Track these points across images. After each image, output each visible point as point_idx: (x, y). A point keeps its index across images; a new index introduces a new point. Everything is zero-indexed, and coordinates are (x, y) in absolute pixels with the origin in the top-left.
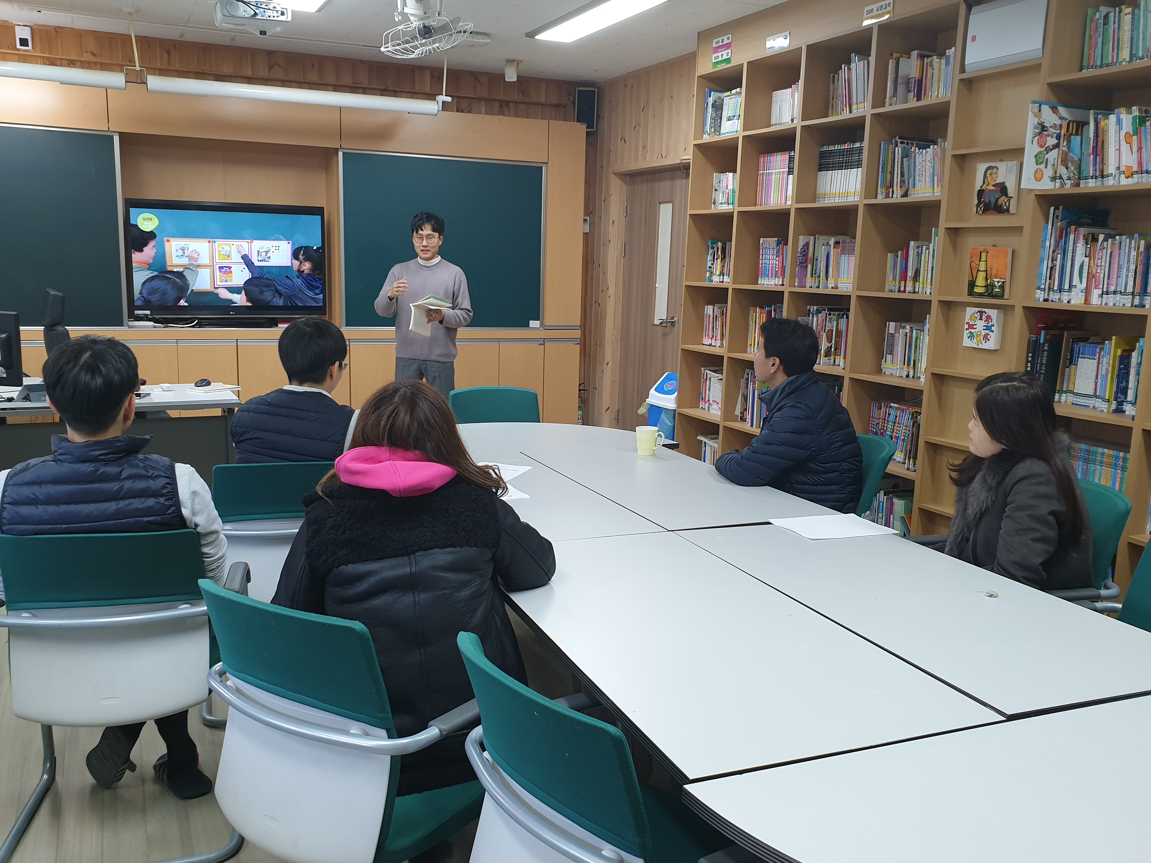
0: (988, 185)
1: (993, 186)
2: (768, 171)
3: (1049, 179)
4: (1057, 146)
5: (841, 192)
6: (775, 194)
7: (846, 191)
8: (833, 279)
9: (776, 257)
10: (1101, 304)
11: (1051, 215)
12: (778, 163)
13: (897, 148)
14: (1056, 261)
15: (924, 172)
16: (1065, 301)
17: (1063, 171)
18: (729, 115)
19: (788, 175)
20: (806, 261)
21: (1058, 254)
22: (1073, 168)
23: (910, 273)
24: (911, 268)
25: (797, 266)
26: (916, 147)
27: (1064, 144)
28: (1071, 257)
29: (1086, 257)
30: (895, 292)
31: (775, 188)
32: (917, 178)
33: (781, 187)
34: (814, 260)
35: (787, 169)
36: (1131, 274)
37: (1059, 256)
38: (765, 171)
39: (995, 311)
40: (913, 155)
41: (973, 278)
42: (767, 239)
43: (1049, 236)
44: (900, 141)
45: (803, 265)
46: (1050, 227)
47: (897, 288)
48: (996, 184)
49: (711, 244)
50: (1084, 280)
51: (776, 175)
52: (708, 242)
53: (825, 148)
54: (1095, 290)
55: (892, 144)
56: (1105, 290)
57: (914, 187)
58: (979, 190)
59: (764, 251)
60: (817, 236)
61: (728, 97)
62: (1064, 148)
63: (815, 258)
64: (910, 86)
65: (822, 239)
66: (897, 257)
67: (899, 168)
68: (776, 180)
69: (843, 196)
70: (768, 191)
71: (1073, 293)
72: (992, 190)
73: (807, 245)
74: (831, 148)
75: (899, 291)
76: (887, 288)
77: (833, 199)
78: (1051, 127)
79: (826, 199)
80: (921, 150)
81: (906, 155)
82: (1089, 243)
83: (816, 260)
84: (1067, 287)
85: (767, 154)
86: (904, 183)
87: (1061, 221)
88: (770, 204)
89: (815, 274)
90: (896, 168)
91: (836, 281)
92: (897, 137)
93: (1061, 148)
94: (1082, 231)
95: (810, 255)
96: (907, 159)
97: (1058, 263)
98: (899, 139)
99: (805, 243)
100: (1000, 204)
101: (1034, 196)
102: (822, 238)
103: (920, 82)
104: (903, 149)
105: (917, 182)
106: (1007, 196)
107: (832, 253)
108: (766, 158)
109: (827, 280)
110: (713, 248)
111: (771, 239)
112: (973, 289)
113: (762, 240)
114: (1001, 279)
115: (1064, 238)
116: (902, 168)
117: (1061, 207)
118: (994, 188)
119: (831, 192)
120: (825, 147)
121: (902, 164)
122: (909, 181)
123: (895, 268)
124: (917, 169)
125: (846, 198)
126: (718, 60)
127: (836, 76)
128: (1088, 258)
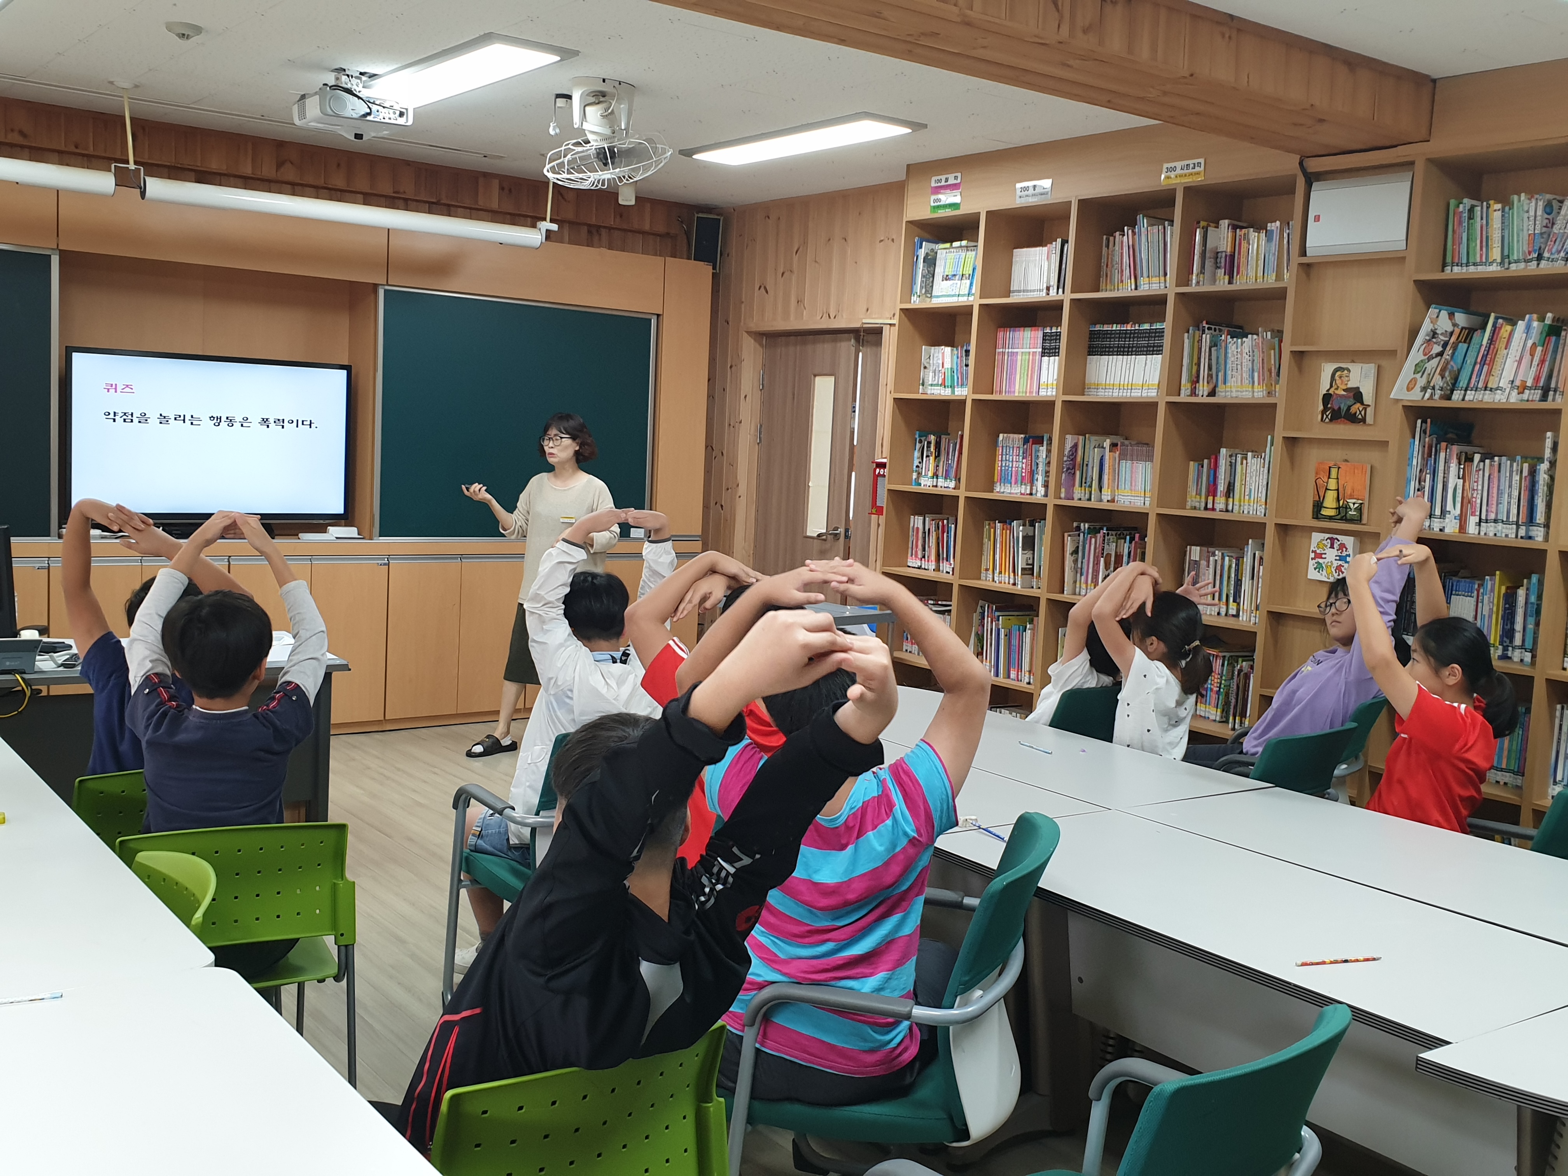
0: (1337, 389)
1: (1344, 390)
2: (1010, 350)
3: (1420, 389)
4: (1441, 354)
5: (1122, 383)
6: (1022, 380)
7: (1130, 383)
8: (1109, 490)
9: (1023, 459)
10: (1479, 533)
11: (1418, 429)
12: (1027, 341)
13: (1204, 336)
14: (1425, 482)
15: (1239, 367)
16: (1437, 529)
17: (1437, 381)
18: (946, 273)
19: (1042, 356)
20: (1074, 468)
21: (1426, 473)
22: (1448, 379)
23: (1221, 487)
24: (1223, 481)
25: (1063, 472)
26: (1228, 335)
27: (1449, 351)
28: (1442, 478)
29: (1459, 478)
30: (1200, 509)
31: (1023, 371)
32: (1229, 373)
33: (1032, 370)
34: (1084, 465)
35: (1041, 350)
36: (1514, 501)
37: (1428, 476)
38: (1007, 350)
39: (1352, 538)
40: (1223, 344)
41: (1319, 498)
42: (1009, 435)
43: (1415, 454)
44: (1207, 326)
45: (1071, 470)
46: (1417, 442)
47: (1203, 505)
48: (1347, 389)
49: (920, 436)
50: (1458, 506)
51: (1024, 357)
52: (915, 434)
53: (1098, 328)
54: (1471, 517)
55: (1199, 330)
56: (1483, 517)
57: (1225, 383)
58: (1324, 395)
59: (1004, 451)
60: (1087, 435)
61: (945, 251)
62: (1448, 357)
63: (1085, 463)
64: (1218, 261)
65: (1094, 440)
66: (1202, 467)
67: (1207, 360)
68: (1023, 362)
69: (1126, 388)
70: (1011, 374)
71: (1447, 520)
72: (1343, 395)
73: (1075, 446)
74: (1107, 328)
75: (1206, 508)
76: (1189, 505)
77: (1111, 391)
78: (1442, 334)
79: (1101, 390)
80: (1235, 339)
81: (1214, 344)
82: (1462, 463)
83: (1087, 465)
84: (1438, 512)
85: (1008, 329)
86: (1212, 378)
87: (1430, 436)
88: (1014, 392)
89: (1085, 483)
90: (1202, 360)
91: (1113, 492)
92: (1204, 322)
93: (1444, 356)
94: (1455, 449)
95: (1079, 459)
96: (1215, 348)
97: (1427, 485)
98: (1207, 324)
99: (1073, 444)
100: (1353, 412)
101: (1401, 407)
102: (1093, 438)
103: (1232, 256)
104: (1212, 336)
105: (1229, 377)
106: (1362, 403)
107: (1107, 457)
108: (1008, 333)
109: (1101, 492)
110: (920, 442)
111: (1016, 436)
112: (1320, 511)
113: (1001, 436)
114: (1358, 499)
115: (1433, 457)
116: (1210, 359)
117: (1429, 420)
118: (1345, 393)
119: (1108, 382)
120: (1098, 326)
121: (1210, 355)
122: (1217, 376)
123: (1200, 480)
124: (1229, 362)
125: (1129, 391)
126: (938, 204)
127: (1111, 238)
128: (1462, 480)
